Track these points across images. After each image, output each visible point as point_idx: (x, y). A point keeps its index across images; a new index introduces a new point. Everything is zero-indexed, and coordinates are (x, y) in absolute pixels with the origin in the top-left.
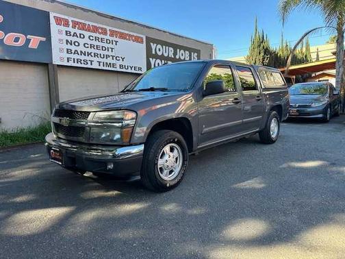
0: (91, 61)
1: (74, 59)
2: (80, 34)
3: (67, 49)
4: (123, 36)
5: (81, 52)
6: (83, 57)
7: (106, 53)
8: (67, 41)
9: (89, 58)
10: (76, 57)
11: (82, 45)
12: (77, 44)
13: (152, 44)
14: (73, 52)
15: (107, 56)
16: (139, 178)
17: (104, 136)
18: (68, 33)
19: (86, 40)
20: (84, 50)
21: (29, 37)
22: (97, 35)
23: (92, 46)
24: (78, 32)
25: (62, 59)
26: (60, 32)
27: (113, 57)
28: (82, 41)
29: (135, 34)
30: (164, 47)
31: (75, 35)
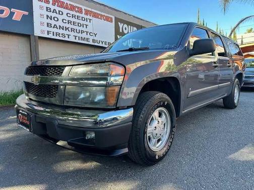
0: (69, 35)
1: (53, 33)
2: (59, 11)
3: (48, 24)
4: (96, 15)
5: (60, 26)
6: (61, 31)
7: (81, 28)
8: (48, 16)
9: (66, 32)
10: (55, 30)
11: (60, 20)
12: (56, 19)
13: (119, 23)
14: (53, 26)
15: (82, 32)
16: (126, 150)
17: (82, 96)
18: (48, 9)
19: (65, 16)
20: (62, 25)
21: (12, 10)
22: (74, 13)
23: (69, 22)
24: (58, 9)
25: (42, 32)
26: (41, 8)
27: (87, 32)
28: (60, 17)
29: (106, 15)
30: (129, 26)
31: (54, 11)
